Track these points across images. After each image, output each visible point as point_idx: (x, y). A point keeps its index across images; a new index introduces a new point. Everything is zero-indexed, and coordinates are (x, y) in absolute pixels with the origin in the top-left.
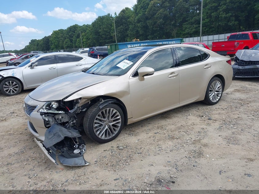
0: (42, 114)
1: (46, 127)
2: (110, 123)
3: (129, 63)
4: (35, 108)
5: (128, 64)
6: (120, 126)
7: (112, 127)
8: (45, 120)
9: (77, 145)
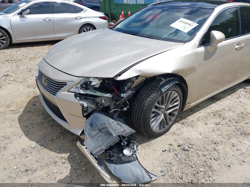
0: (77, 95)
1: (84, 116)
2: (167, 111)
3: (192, 24)
4: (65, 85)
5: (189, 24)
6: (176, 114)
7: (168, 116)
8: (83, 106)
9: (126, 141)
